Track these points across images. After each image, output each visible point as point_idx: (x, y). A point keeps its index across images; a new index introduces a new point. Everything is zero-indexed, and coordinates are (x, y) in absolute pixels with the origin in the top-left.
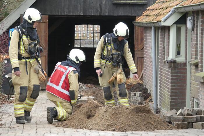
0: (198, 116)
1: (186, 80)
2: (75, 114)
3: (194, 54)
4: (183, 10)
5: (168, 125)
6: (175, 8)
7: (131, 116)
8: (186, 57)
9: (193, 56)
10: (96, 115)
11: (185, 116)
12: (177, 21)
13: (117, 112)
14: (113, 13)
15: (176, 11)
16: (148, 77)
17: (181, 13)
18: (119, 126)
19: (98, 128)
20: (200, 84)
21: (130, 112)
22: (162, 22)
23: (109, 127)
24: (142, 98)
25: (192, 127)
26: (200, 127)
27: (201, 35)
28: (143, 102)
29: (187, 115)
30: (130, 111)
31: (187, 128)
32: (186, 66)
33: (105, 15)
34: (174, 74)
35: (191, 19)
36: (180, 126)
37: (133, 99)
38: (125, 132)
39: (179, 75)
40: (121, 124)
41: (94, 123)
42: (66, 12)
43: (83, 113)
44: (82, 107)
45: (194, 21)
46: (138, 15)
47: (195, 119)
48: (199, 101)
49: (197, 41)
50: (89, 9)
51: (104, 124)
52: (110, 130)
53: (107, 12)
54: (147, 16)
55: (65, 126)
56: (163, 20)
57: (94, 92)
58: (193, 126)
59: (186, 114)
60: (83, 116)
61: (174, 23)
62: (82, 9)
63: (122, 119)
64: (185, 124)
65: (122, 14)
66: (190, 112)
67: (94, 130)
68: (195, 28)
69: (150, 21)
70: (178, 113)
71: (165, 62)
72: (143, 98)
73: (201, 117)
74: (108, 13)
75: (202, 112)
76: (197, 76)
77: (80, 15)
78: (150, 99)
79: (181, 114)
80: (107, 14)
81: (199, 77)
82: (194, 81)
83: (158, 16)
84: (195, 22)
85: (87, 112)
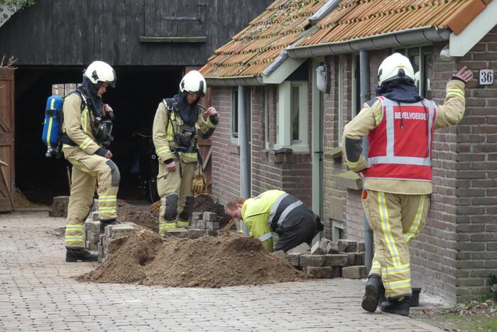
0: (350, 253)
1: (311, 187)
2: (115, 257)
3: (330, 136)
4: (306, 54)
5: (297, 273)
6: (288, 50)
7: (226, 258)
8: (310, 142)
9: (329, 141)
10: (158, 257)
11: (327, 255)
12: (291, 75)
13: (199, 251)
14: (141, 61)
15: (290, 55)
16: (225, 183)
17: (302, 59)
18: (205, 276)
19: (163, 282)
20: (347, 194)
21: (226, 250)
22: (264, 77)
23: (186, 278)
24: (215, 223)
25: (340, 275)
26: (357, 274)
27: (346, 100)
28: (218, 231)
29: (329, 253)
30: (225, 247)
31: (332, 277)
32: (311, 160)
33: (124, 64)
34: (288, 176)
35: (324, 71)
36: (319, 275)
37: (198, 225)
38: (219, 288)
39: (298, 177)
40: (209, 272)
41: (155, 272)
42: (50, 60)
43: (132, 253)
44: (128, 243)
45: (329, 74)
46: (190, 64)
47: (346, 260)
48: (345, 225)
49: (336, 112)
50: (94, 54)
51: (176, 273)
52: (189, 284)
53: (130, 59)
54: (221, 65)
55: (97, 279)
56: (265, 72)
57: (132, 213)
58: (343, 274)
59: (328, 251)
60: (133, 260)
61: (287, 79)
62: (80, 53)
63: (211, 263)
64: (328, 270)
65: (158, 61)
66: (336, 248)
67: (157, 286)
68: (333, 88)
69: (235, 75)
70: (314, 249)
71: (267, 153)
72: (218, 223)
73: (356, 256)
74: (133, 60)
75: (356, 246)
76: (343, 179)
77: (77, 64)
78: (232, 224)
79: (319, 251)
80: (129, 63)
81: (348, 180)
82: (331, 189)
83: (249, 65)
84: (333, 77)
85: (140, 252)
